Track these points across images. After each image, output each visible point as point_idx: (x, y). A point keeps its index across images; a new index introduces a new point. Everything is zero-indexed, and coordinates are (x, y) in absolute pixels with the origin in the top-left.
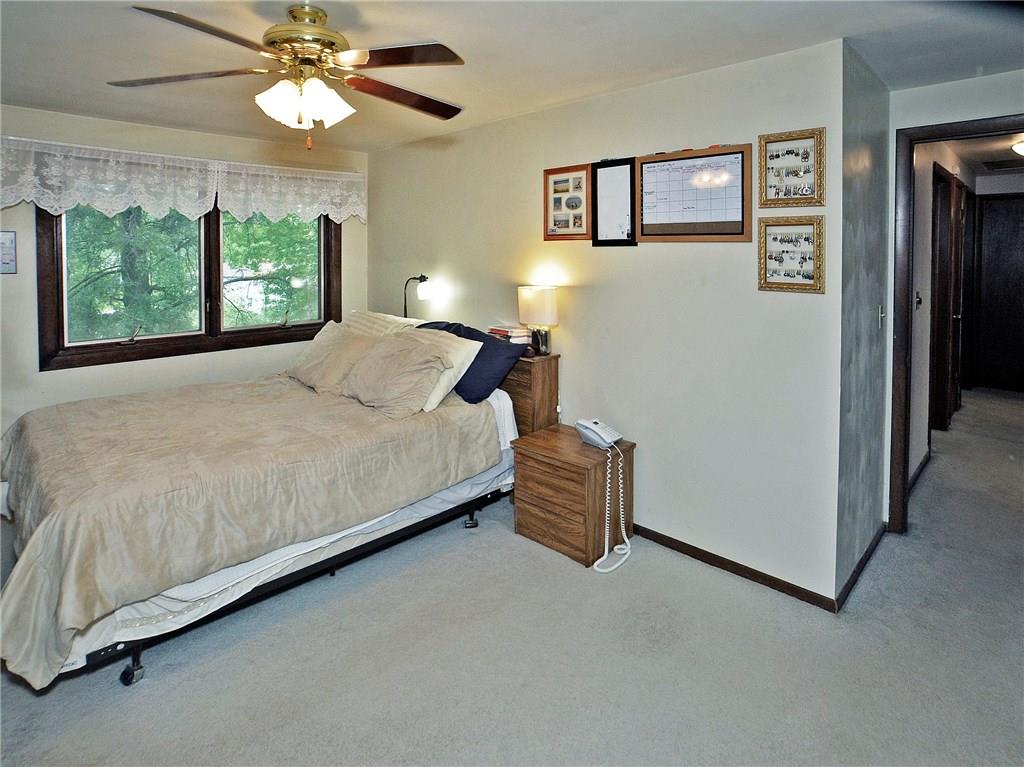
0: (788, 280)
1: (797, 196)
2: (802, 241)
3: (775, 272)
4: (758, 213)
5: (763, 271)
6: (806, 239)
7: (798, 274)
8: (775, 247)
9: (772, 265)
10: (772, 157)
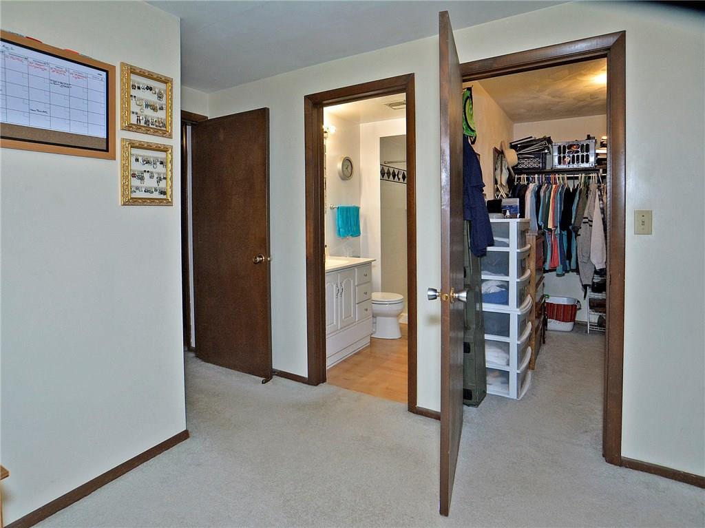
0: (148, 195)
1: (154, 127)
2: (158, 163)
3: (137, 188)
4: (120, 135)
5: (126, 187)
6: (162, 163)
7: (156, 190)
8: (138, 167)
9: (135, 182)
10: (134, 87)
